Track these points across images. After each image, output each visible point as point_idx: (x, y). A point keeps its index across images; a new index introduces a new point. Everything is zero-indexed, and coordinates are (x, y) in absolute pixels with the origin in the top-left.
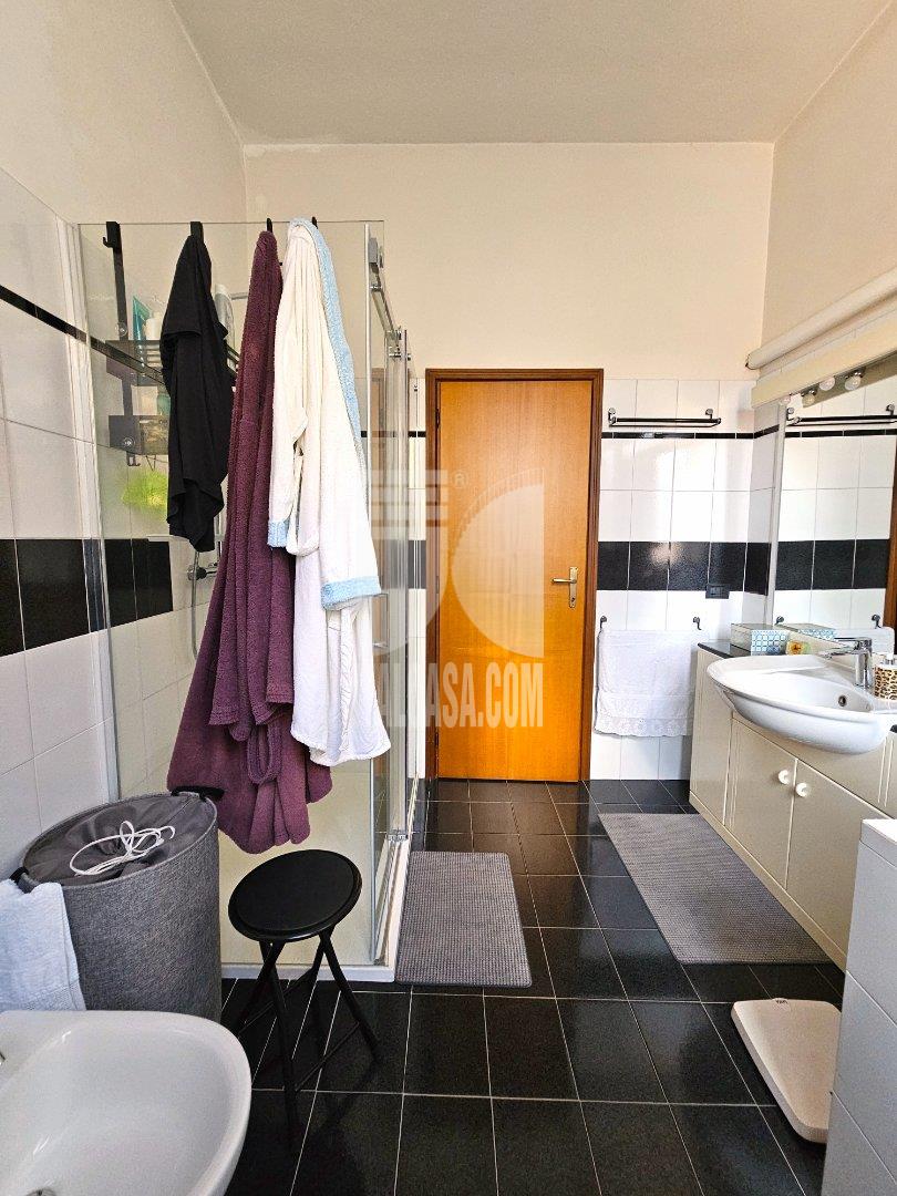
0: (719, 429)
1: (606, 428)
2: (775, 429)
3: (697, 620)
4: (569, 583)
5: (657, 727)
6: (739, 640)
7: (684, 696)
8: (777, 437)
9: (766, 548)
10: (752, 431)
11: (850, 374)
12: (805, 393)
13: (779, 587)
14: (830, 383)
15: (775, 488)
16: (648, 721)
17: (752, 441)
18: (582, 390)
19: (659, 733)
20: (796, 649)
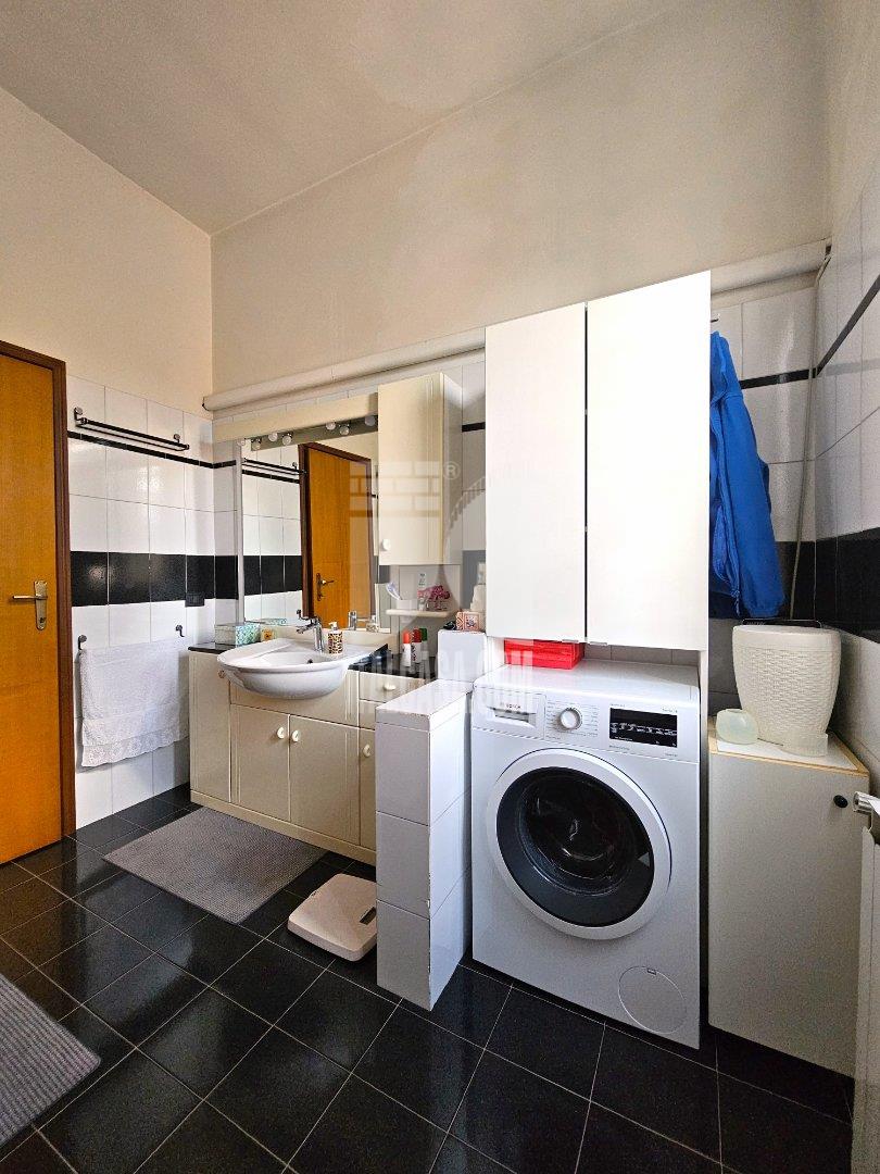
0: (187, 454)
1: (71, 427)
2: (233, 463)
3: (179, 628)
4: (35, 600)
5: (151, 742)
6: (223, 639)
7: (175, 702)
8: (235, 471)
9: (234, 559)
10: (211, 462)
11: (285, 434)
12: (254, 440)
13: (247, 593)
14: (274, 438)
15: (237, 511)
16: (142, 738)
17: (212, 470)
18: (44, 379)
19: (154, 747)
20: (268, 637)
